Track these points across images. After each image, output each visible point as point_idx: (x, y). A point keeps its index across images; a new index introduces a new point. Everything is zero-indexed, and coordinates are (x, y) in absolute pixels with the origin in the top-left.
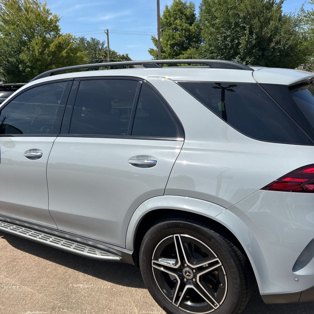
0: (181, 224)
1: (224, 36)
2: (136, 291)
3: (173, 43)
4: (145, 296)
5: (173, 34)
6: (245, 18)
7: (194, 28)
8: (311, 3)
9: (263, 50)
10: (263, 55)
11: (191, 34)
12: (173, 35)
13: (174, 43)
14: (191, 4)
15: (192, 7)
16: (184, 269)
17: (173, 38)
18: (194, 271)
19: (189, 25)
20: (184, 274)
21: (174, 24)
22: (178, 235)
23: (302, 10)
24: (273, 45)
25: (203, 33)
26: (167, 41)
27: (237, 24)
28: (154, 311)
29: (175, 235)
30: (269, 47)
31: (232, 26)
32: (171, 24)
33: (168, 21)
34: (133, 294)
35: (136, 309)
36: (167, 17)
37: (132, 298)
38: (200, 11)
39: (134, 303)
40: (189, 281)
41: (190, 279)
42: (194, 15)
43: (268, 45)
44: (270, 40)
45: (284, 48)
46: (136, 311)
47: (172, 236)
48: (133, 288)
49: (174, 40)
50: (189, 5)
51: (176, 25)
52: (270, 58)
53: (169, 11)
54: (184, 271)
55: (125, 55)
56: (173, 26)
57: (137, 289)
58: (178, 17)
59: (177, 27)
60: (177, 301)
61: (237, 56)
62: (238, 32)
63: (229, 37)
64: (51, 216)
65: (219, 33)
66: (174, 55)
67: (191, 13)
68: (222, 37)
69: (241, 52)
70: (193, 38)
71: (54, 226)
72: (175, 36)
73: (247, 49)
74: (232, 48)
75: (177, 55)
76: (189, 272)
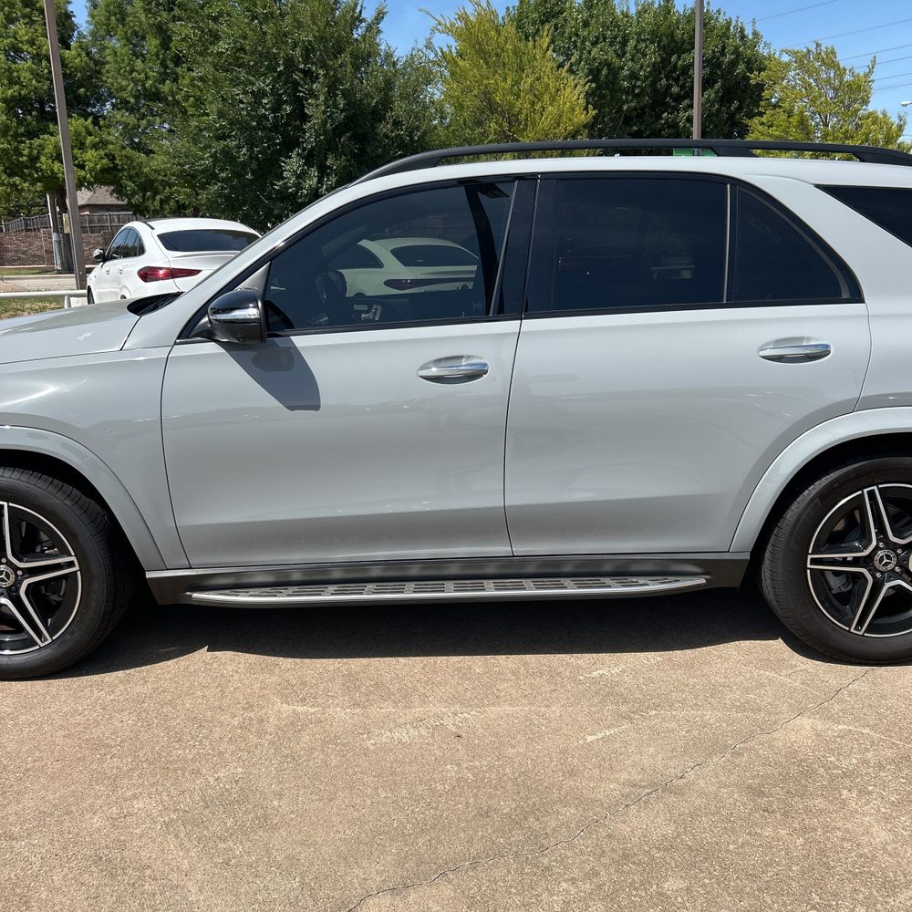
1: (253, 92)
3: (12, 96)
5: (10, 68)
7: (79, 55)
9: (362, 138)
10: (362, 150)
11: (68, 72)
12: (10, 70)
13: (16, 97)
17: (12, 81)
18: (899, 552)
20: (876, 563)
21: (10, 37)
22: (874, 488)
23: (429, 46)
24: (384, 128)
25: (111, 74)
27: (290, 63)
29: (866, 490)
30: (375, 133)
31: (279, 66)
40: (887, 575)
42: (68, 16)
43: (373, 127)
45: (412, 140)
47: (859, 492)
49: (17, 87)
51: (16, 39)
54: (877, 558)
56: (5, 42)
58: (19, 13)
59: (20, 45)
60: (860, 623)
61: (295, 152)
62: (296, 84)
63: (264, 94)
64: (505, 522)
65: (235, 82)
66: (23, 135)
67: (59, 8)
68: (245, 93)
69: (310, 139)
70: (79, 88)
71: (502, 549)
72: (15, 74)
73: (325, 133)
74: (275, 128)
75: (32, 135)
76: (888, 557)
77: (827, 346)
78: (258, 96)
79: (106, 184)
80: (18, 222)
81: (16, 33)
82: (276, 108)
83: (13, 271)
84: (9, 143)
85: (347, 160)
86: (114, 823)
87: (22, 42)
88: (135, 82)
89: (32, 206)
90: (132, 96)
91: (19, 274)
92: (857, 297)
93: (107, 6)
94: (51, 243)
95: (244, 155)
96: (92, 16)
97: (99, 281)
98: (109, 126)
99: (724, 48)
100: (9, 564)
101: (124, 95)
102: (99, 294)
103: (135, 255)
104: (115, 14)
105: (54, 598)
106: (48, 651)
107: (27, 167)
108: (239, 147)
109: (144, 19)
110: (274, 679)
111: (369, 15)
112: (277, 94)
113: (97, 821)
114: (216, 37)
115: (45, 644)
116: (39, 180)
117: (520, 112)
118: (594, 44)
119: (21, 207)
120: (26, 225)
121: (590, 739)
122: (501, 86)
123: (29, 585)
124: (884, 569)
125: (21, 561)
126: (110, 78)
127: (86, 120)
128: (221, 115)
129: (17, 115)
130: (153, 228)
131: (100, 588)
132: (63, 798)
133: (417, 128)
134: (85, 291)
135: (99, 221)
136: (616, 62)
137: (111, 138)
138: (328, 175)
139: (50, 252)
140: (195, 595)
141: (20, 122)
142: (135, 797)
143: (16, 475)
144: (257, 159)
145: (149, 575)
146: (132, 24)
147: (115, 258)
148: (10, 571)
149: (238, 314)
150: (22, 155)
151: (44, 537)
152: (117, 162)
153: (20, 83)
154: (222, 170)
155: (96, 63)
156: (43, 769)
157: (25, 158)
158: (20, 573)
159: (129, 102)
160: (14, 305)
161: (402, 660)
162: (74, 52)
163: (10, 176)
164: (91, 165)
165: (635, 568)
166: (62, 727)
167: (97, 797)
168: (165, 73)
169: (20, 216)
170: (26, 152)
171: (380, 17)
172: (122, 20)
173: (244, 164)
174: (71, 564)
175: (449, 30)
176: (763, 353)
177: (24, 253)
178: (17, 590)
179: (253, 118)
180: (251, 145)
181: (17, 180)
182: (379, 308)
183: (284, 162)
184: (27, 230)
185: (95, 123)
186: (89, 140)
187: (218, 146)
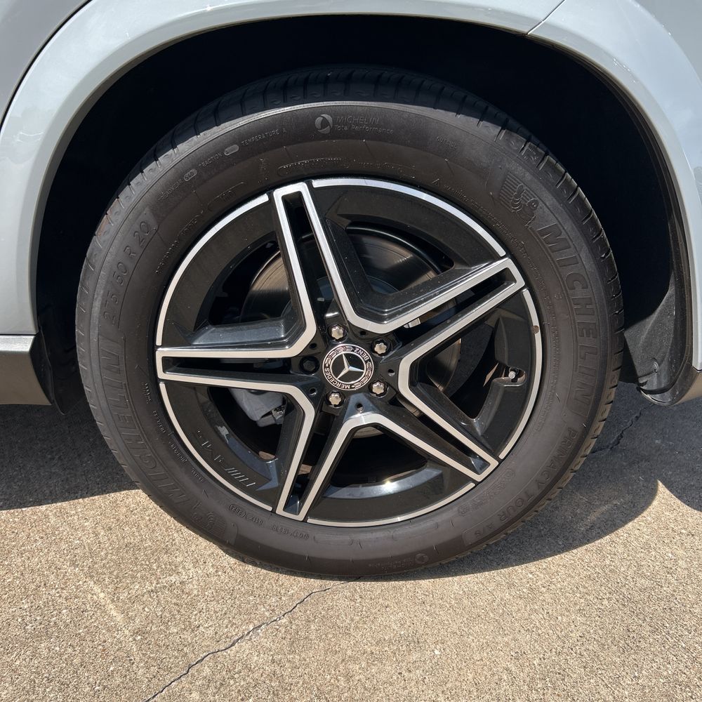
0: (319, 120)
2: (61, 514)
4: (111, 522)
16: (331, 352)
18: (380, 348)
20: (328, 374)
22: (301, 187)
28: (180, 570)
34: (55, 528)
35: (97, 589)
37: (54, 548)
39: (74, 564)
40: (353, 400)
41: (359, 391)
46: (102, 595)
47: (264, 198)
48: (44, 508)
54: (328, 361)
57: (65, 504)
124: (345, 387)
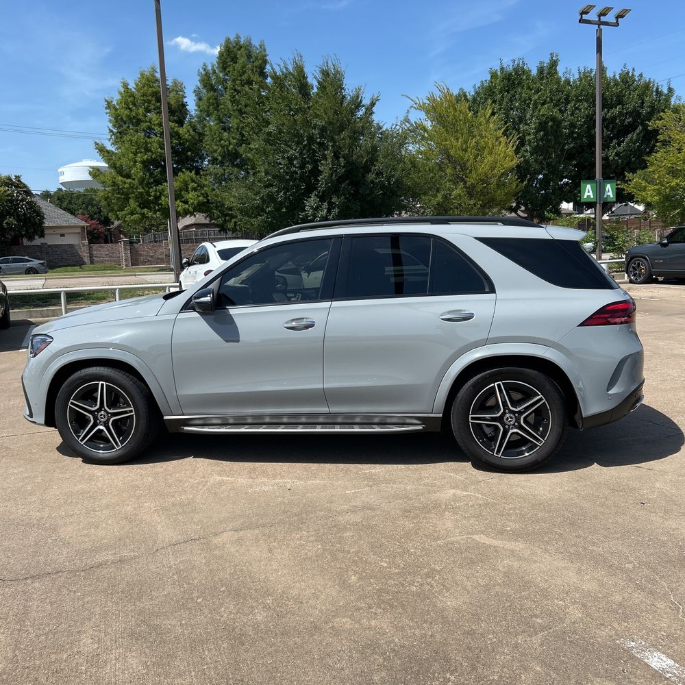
1: (288, 157)
3: (147, 159)
5: (146, 141)
6: (323, 129)
7: (188, 131)
8: (415, 108)
9: (356, 184)
10: (357, 192)
11: (182, 142)
12: (146, 143)
13: (149, 159)
14: (175, 83)
15: (178, 89)
16: (506, 416)
17: (147, 150)
18: (517, 415)
19: (177, 125)
20: (505, 420)
21: (147, 122)
22: (500, 382)
23: (407, 120)
24: (371, 176)
25: (208, 142)
26: (135, 154)
27: (311, 139)
29: (496, 384)
30: (365, 180)
31: (304, 141)
32: (139, 122)
33: (133, 114)
36: (131, 106)
38: (195, 98)
40: (511, 426)
41: (512, 424)
42: (184, 105)
43: (364, 176)
44: (367, 168)
45: (389, 183)
47: (493, 385)
49: (150, 154)
50: (171, 84)
51: (151, 123)
52: (369, 199)
53: (132, 95)
54: (505, 418)
55: (13, 178)
56: (144, 125)
58: (153, 107)
59: (153, 126)
60: (498, 451)
61: (313, 194)
62: (314, 151)
63: (296, 158)
64: (324, 396)
65: (277, 151)
66: (152, 183)
67: (179, 101)
68: (283, 158)
69: (322, 187)
70: (188, 151)
71: (325, 410)
72: (149, 145)
73: (332, 181)
74: (302, 178)
75: (158, 182)
76: (511, 418)
77: (473, 314)
78: (290, 160)
79: (203, 212)
80: (150, 236)
81: (151, 119)
82: (302, 167)
83: (143, 269)
84: (143, 188)
85: (346, 198)
86: (135, 509)
87: (154, 125)
88: (223, 147)
89: (160, 224)
90: (221, 156)
91: (146, 272)
92: (492, 290)
93: (209, 99)
94: (169, 250)
95: (281, 196)
96: (199, 106)
97: (186, 277)
98: (205, 175)
99: (643, 103)
100: (105, 411)
101: (216, 155)
102: (185, 285)
103: (204, 263)
104: (213, 104)
105: (124, 428)
106: (120, 451)
107: (153, 203)
108: (278, 192)
109: (230, 107)
110: (219, 468)
111: (366, 102)
112: (303, 158)
113: (128, 508)
114: (268, 123)
115: (119, 448)
116: (159, 210)
117: (468, 160)
118: (543, 104)
119: (153, 225)
120: (155, 238)
121: (347, 492)
122: (454, 144)
123: (113, 421)
124: (509, 424)
125: (110, 409)
126: (208, 144)
127: (191, 172)
128: (267, 173)
129: (149, 170)
130: (215, 247)
131: (143, 422)
132: (117, 501)
133: (393, 176)
134: (178, 284)
135: (202, 234)
136: (559, 116)
137: (207, 183)
138: (334, 208)
139: (167, 256)
140: (185, 428)
141: (152, 174)
142: (146, 502)
143: (110, 370)
144: (289, 199)
145: (166, 418)
146: (223, 110)
147: (195, 264)
148: (105, 414)
149: (203, 299)
150: (150, 196)
151: (121, 400)
152: (209, 198)
153: (150, 151)
154: (267, 207)
155: (200, 134)
156: (111, 493)
157: (152, 198)
158: (109, 415)
159: (218, 159)
160: (138, 292)
161: (280, 464)
162: (185, 130)
163: (142, 208)
164: (192, 201)
165: (389, 421)
166: (122, 481)
167: (130, 501)
168: (242, 140)
169: (151, 232)
170: (152, 194)
171: (373, 104)
172: (217, 108)
173: (281, 203)
174: (131, 411)
175: (422, 107)
176: (441, 317)
177: (152, 257)
178: (108, 422)
179: (287, 174)
180: (287, 189)
181: (145, 210)
182: (300, 295)
183: (306, 200)
184: (155, 242)
185: (197, 173)
186: (192, 185)
187: (265, 192)
